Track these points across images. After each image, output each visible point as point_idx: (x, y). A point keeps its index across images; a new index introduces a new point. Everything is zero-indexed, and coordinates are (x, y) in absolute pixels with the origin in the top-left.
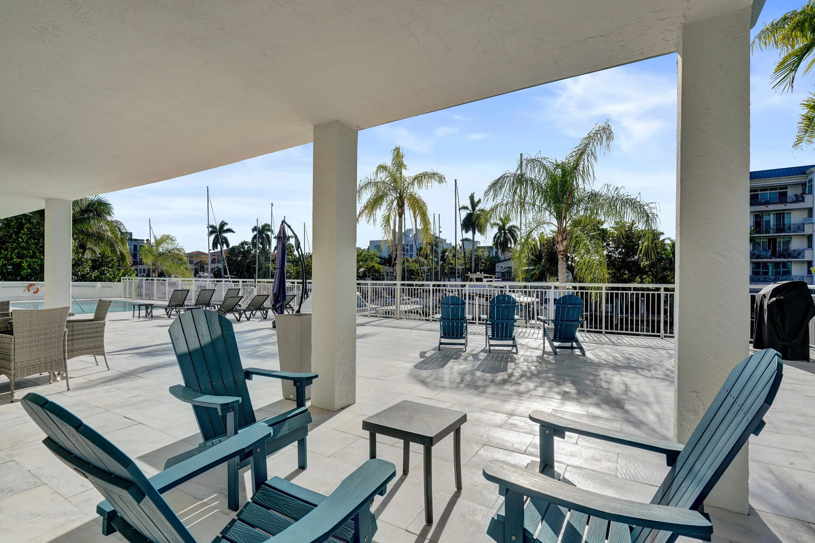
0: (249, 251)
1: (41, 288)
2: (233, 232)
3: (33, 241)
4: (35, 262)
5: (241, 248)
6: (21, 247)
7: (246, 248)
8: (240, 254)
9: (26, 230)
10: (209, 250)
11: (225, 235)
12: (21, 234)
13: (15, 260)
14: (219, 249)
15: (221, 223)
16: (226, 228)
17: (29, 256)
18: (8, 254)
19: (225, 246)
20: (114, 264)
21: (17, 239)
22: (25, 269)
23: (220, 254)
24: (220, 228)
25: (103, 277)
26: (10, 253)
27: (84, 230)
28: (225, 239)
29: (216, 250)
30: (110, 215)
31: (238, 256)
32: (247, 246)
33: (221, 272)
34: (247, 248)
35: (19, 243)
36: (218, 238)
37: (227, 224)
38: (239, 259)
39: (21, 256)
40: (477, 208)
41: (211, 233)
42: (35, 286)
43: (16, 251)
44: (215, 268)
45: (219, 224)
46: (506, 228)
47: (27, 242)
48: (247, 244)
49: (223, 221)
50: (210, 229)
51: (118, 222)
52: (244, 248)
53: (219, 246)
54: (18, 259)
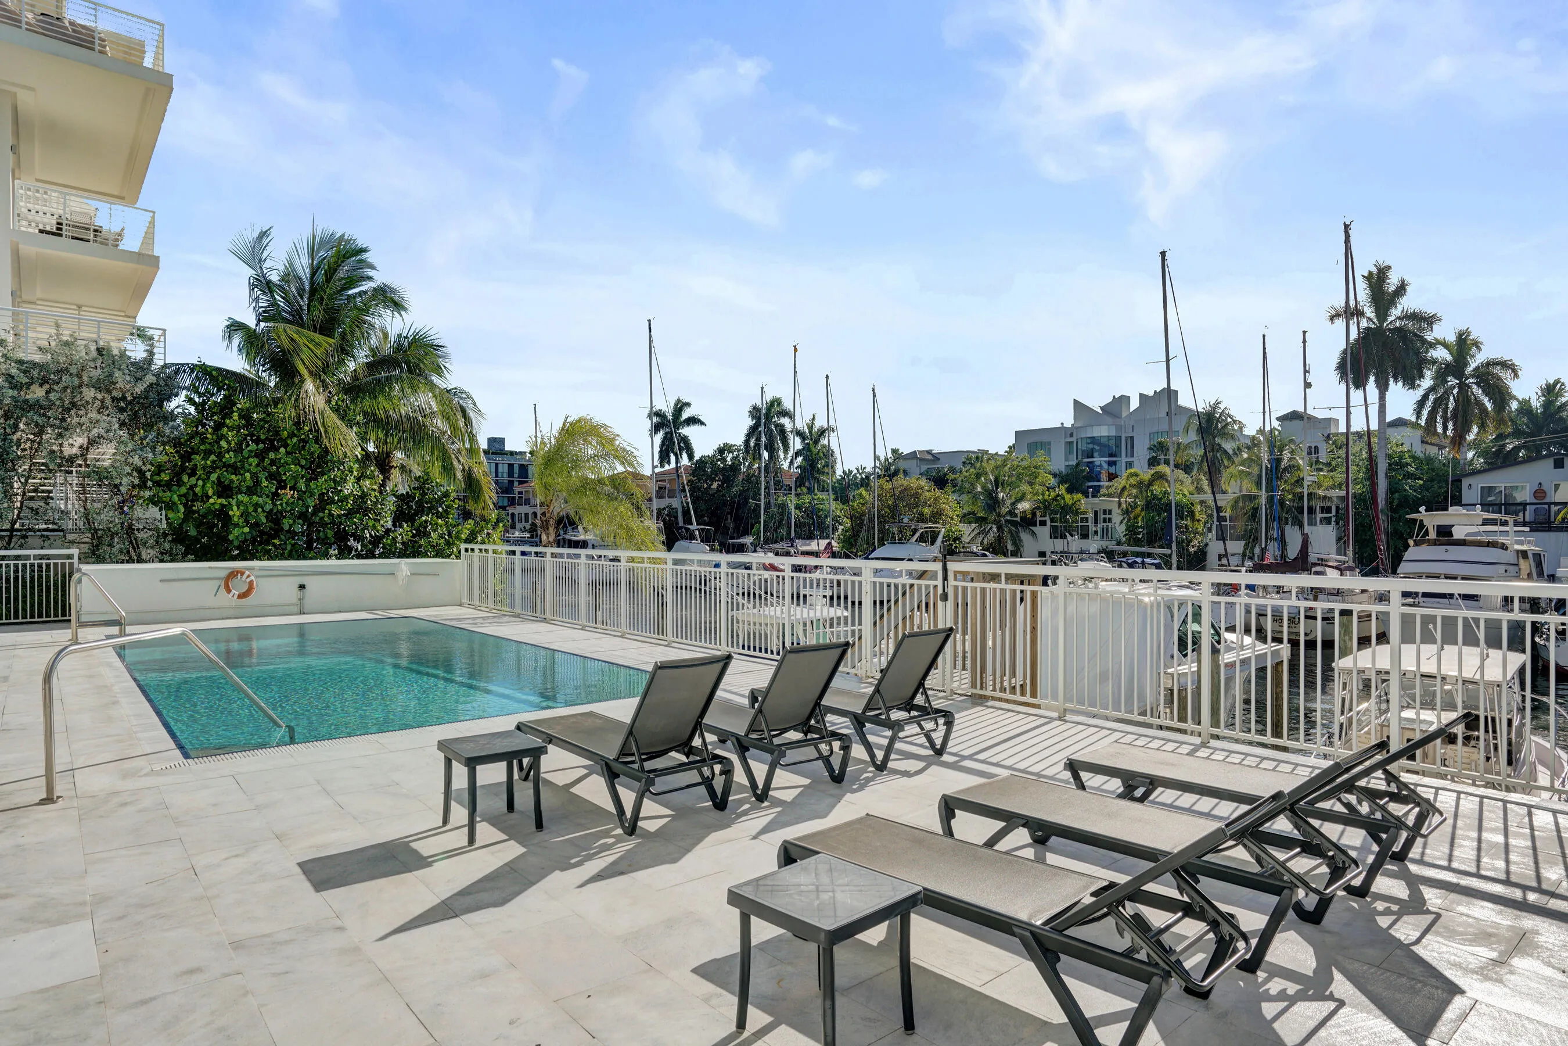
0: (735, 468)
1: (259, 579)
2: (702, 424)
3: (253, 446)
4: (256, 506)
5: (719, 460)
6: (227, 466)
7: (728, 459)
8: (717, 475)
9: (235, 416)
10: (654, 467)
11: (685, 431)
12: (226, 429)
13: (211, 501)
14: (673, 465)
15: (676, 405)
16: (686, 415)
17: (244, 489)
18: (196, 485)
19: (685, 456)
20: (448, 507)
21: (217, 442)
22: (236, 525)
23: (675, 477)
24: (673, 415)
25: (422, 542)
26: (200, 483)
27: (381, 414)
28: (685, 440)
29: (667, 467)
30: (440, 374)
31: (713, 480)
32: (730, 455)
33: (676, 518)
34: (732, 459)
35: (220, 453)
36: (672, 438)
37: (688, 404)
38: (715, 486)
39: (225, 490)
40: (1396, 312)
41: (657, 428)
42: (245, 576)
43: (214, 477)
44: (664, 509)
45: (672, 405)
46: (1469, 369)
47: (239, 449)
48: (731, 452)
49: (679, 401)
50: (655, 419)
51: (462, 392)
52: (724, 460)
53: (673, 458)
54: (219, 497)
